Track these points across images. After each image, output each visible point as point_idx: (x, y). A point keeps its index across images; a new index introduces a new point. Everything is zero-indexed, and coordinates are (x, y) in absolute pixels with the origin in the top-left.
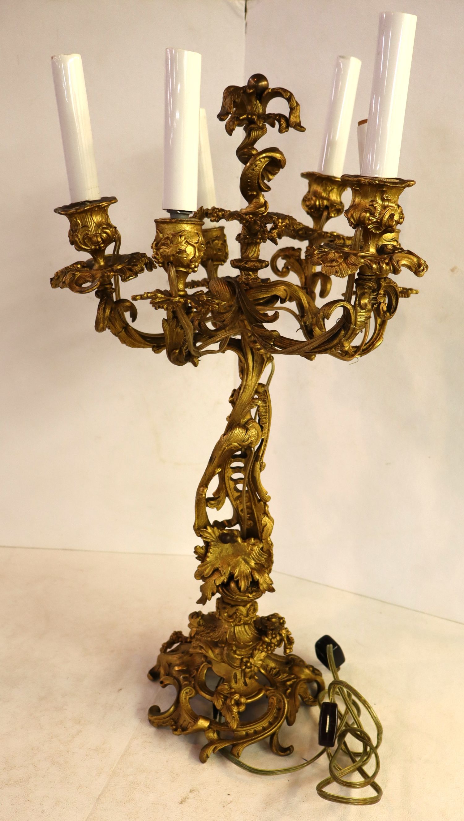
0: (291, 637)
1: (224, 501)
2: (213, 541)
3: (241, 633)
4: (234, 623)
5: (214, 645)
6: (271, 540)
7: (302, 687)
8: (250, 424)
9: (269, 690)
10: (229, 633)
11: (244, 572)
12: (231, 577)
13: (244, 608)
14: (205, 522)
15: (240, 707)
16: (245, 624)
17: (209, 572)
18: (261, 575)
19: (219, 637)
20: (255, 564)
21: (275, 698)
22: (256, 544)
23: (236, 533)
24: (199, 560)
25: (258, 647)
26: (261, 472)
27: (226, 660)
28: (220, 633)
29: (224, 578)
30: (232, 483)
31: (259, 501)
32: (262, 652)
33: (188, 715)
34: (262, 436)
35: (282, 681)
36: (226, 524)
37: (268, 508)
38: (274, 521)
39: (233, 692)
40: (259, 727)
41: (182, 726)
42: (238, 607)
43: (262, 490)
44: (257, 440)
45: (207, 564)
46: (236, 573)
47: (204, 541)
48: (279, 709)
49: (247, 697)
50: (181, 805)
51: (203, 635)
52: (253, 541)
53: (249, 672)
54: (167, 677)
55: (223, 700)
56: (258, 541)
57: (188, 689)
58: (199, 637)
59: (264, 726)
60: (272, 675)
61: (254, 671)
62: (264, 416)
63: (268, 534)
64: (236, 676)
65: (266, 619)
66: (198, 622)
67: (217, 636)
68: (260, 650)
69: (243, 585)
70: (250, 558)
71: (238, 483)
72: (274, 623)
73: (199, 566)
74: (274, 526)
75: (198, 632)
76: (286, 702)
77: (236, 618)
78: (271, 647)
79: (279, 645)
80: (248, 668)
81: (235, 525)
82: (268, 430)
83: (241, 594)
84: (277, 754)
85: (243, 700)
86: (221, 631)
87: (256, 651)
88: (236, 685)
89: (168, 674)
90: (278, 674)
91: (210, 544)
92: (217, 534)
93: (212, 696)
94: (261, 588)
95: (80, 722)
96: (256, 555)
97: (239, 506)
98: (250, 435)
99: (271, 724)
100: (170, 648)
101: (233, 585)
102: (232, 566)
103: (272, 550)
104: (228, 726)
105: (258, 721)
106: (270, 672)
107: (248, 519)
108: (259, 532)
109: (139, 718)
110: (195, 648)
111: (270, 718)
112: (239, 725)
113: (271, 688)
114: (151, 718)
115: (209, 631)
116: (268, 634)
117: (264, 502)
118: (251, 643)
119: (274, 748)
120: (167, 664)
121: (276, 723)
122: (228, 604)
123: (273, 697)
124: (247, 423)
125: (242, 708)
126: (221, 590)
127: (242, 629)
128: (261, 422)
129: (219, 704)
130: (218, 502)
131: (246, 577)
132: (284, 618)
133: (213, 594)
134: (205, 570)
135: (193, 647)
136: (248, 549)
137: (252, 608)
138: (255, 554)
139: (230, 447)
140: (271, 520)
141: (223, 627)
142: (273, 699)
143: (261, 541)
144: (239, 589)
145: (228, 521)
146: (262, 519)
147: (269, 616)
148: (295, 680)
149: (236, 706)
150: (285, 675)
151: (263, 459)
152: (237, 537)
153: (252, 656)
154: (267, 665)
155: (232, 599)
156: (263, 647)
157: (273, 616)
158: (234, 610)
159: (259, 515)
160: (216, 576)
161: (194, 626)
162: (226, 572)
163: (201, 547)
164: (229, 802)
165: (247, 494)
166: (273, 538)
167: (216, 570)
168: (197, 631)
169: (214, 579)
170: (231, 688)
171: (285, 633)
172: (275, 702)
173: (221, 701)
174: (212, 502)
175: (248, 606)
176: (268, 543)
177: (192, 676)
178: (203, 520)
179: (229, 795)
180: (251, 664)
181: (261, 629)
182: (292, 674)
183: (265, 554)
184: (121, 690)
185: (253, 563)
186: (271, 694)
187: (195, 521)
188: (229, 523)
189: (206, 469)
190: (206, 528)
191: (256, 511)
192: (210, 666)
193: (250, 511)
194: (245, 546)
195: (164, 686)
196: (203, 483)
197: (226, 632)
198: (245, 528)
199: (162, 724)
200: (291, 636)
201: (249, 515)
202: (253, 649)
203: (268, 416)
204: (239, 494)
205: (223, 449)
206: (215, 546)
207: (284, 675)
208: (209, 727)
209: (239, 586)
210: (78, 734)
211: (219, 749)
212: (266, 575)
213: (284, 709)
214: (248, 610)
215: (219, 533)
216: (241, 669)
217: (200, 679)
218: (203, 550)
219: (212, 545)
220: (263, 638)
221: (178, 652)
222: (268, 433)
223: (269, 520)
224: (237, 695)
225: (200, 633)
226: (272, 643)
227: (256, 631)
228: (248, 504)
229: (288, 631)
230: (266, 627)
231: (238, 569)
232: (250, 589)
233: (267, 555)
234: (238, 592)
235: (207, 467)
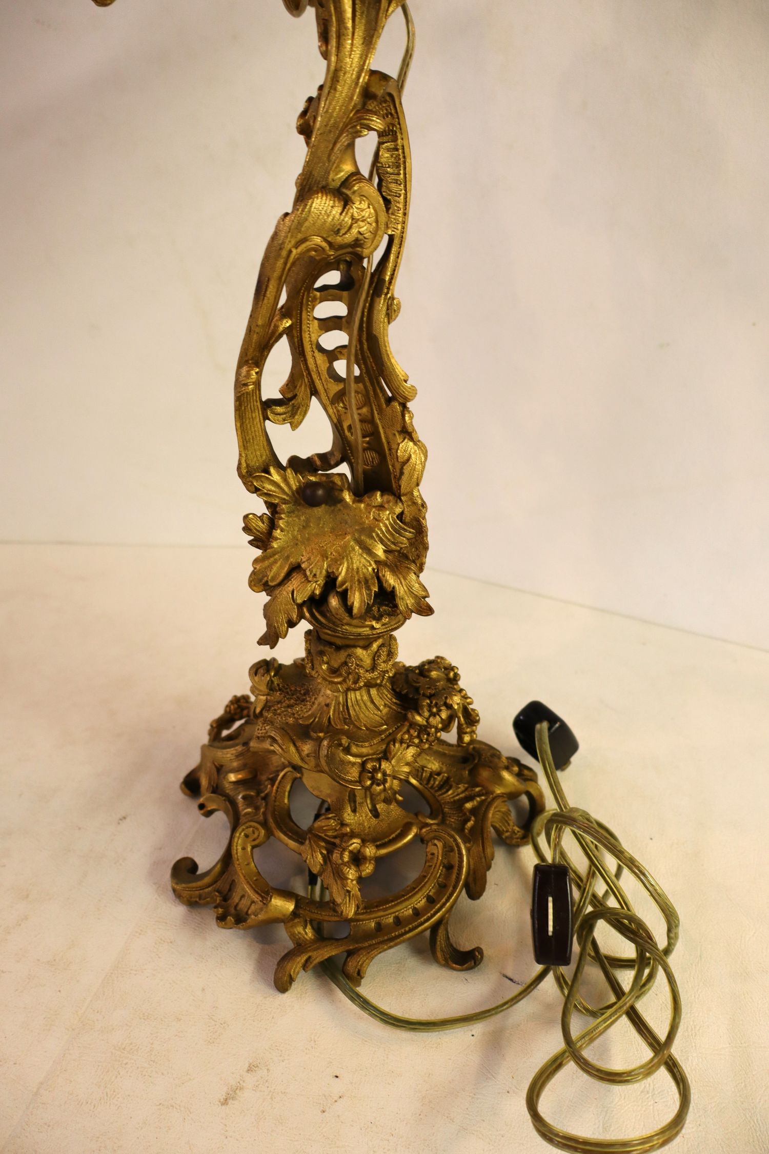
0: (473, 710)
1: (308, 406)
2: (285, 502)
3: (362, 705)
4: (345, 686)
5: (303, 732)
6: (420, 495)
7: (499, 811)
8: (354, 185)
9: (427, 825)
10: (335, 707)
11: (360, 573)
12: (331, 582)
13: (364, 652)
14: (264, 457)
15: (362, 868)
16: (369, 685)
17: (277, 574)
18: (400, 576)
19: (313, 715)
20: (385, 551)
21: (440, 844)
22: (386, 506)
23: (338, 481)
24: (258, 547)
25: (399, 736)
26: (389, 323)
27: (326, 768)
28: (315, 707)
29: (316, 588)
30: (321, 359)
31: (389, 400)
32: (408, 747)
33: (250, 885)
34: (387, 227)
35: (454, 801)
36: (318, 463)
37: (411, 418)
38: (427, 451)
39: (346, 834)
40: (405, 910)
41: (238, 908)
42: (350, 651)
43: (394, 370)
44: (375, 233)
45: (274, 555)
46: (340, 573)
47: (266, 502)
48: (449, 868)
49: (378, 843)
50: (224, 1107)
51: (279, 711)
52: (378, 498)
53: (379, 793)
54: (212, 795)
55: (325, 852)
56: (391, 498)
57: (250, 827)
58: (269, 715)
59: (416, 906)
60: (432, 787)
61: (391, 788)
62: (393, 177)
63: (414, 480)
64: (355, 796)
65: (417, 671)
66: (268, 683)
67: (310, 713)
68: (405, 743)
69: (357, 600)
70: (372, 538)
71: (337, 359)
72: (434, 681)
73: (256, 561)
74: (427, 464)
75: (269, 704)
76: (464, 852)
77: (349, 673)
78: (428, 734)
79: (446, 727)
80: (378, 785)
81: (337, 465)
82: (405, 214)
83: (355, 622)
84: (446, 965)
85: (370, 851)
86: (317, 702)
87: (394, 745)
88: (355, 816)
89: (216, 789)
90: (446, 784)
91: (278, 509)
92: (294, 485)
93: (302, 843)
94: (402, 607)
95: (27, 896)
96: (388, 530)
97: (343, 418)
98: (356, 215)
99: (431, 901)
100: (228, 728)
101: (334, 602)
102: (332, 559)
103: (424, 518)
104: (335, 911)
105: (404, 896)
106: (429, 780)
107: (364, 450)
108: (392, 476)
109: (155, 884)
110: (260, 739)
111: (430, 889)
112: (361, 907)
113: (431, 822)
114: (178, 887)
115: (292, 701)
116: (422, 707)
117: (401, 400)
118: (385, 727)
119: (439, 954)
120: (214, 767)
121: (444, 900)
122: (330, 644)
123: (436, 842)
124: (346, 182)
125: (368, 869)
126: (307, 615)
127: (362, 696)
128: (384, 189)
129: (316, 860)
130: (293, 410)
131: (365, 582)
132: (457, 668)
133: (292, 624)
134: (270, 567)
135: (258, 737)
136: (368, 517)
137: (384, 653)
138: (384, 529)
139: (303, 247)
140: (419, 448)
141: (322, 693)
142: (435, 845)
143: (398, 497)
144: (349, 609)
145: (323, 457)
146: (399, 444)
147: (423, 665)
148: (483, 798)
149: (353, 867)
150: (462, 787)
151: (393, 290)
152: (342, 491)
153: (386, 755)
154: (423, 767)
155: (333, 633)
156: (412, 735)
157: (432, 665)
158: (342, 655)
159: (391, 436)
160: (295, 582)
161: (260, 691)
162: (318, 573)
163: (259, 517)
164: (336, 1098)
165: (361, 385)
166: (427, 491)
167: (296, 568)
168: (267, 701)
169: (290, 589)
170: (343, 824)
171: (459, 701)
172: (440, 852)
173: (320, 856)
174: (279, 409)
175: (375, 646)
176: (415, 503)
177: (263, 795)
178: (258, 453)
179: (337, 1077)
180: (384, 774)
181: (406, 695)
182: (478, 786)
183: (408, 529)
184: (125, 818)
185: (379, 550)
186: (432, 835)
187: (240, 455)
188: (325, 460)
189: (251, 316)
190: (268, 472)
191: (383, 428)
192: (299, 775)
193: (368, 427)
194: (361, 510)
195: (209, 814)
196: (246, 355)
197: (328, 705)
198: (360, 470)
199: (198, 900)
200: (471, 707)
201: (368, 439)
202: (386, 741)
203: (402, 176)
204: (341, 386)
205: (284, 253)
206: (290, 512)
207: (459, 788)
208: (295, 914)
209: (349, 603)
210: (20, 925)
211: (318, 960)
212: (413, 577)
213: (461, 867)
214: (375, 656)
215: (299, 481)
216: (362, 786)
217: (277, 803)
218: (263, 523)
219: (283, 510)
220: (409, 715)
221: (237, 741)
222: (404, 222)
223: (416, 447)
224: (355, 841)
225: (273, 706)
226: (431, 727)
227: (394, 700)
228: (365, 410)
229: (465, 697)
230: (417, 690)
231: (345, 565)
232: (375, 609)
233: (412, 530)
234: (347, 619)
235: (252, 311)
